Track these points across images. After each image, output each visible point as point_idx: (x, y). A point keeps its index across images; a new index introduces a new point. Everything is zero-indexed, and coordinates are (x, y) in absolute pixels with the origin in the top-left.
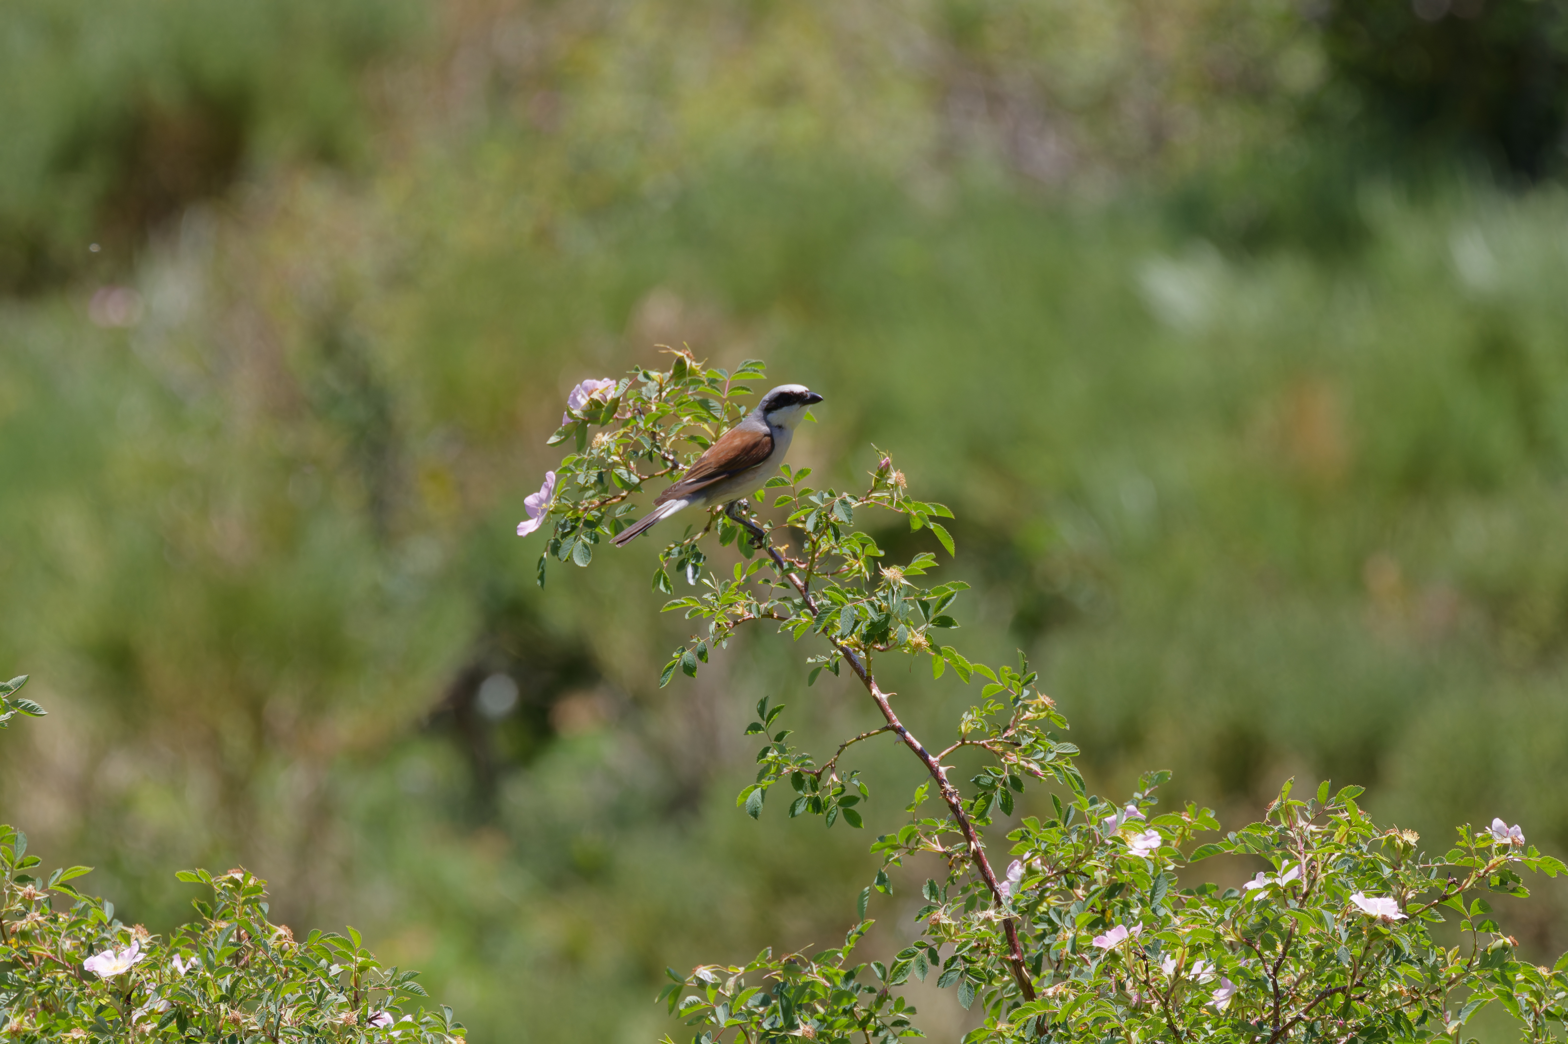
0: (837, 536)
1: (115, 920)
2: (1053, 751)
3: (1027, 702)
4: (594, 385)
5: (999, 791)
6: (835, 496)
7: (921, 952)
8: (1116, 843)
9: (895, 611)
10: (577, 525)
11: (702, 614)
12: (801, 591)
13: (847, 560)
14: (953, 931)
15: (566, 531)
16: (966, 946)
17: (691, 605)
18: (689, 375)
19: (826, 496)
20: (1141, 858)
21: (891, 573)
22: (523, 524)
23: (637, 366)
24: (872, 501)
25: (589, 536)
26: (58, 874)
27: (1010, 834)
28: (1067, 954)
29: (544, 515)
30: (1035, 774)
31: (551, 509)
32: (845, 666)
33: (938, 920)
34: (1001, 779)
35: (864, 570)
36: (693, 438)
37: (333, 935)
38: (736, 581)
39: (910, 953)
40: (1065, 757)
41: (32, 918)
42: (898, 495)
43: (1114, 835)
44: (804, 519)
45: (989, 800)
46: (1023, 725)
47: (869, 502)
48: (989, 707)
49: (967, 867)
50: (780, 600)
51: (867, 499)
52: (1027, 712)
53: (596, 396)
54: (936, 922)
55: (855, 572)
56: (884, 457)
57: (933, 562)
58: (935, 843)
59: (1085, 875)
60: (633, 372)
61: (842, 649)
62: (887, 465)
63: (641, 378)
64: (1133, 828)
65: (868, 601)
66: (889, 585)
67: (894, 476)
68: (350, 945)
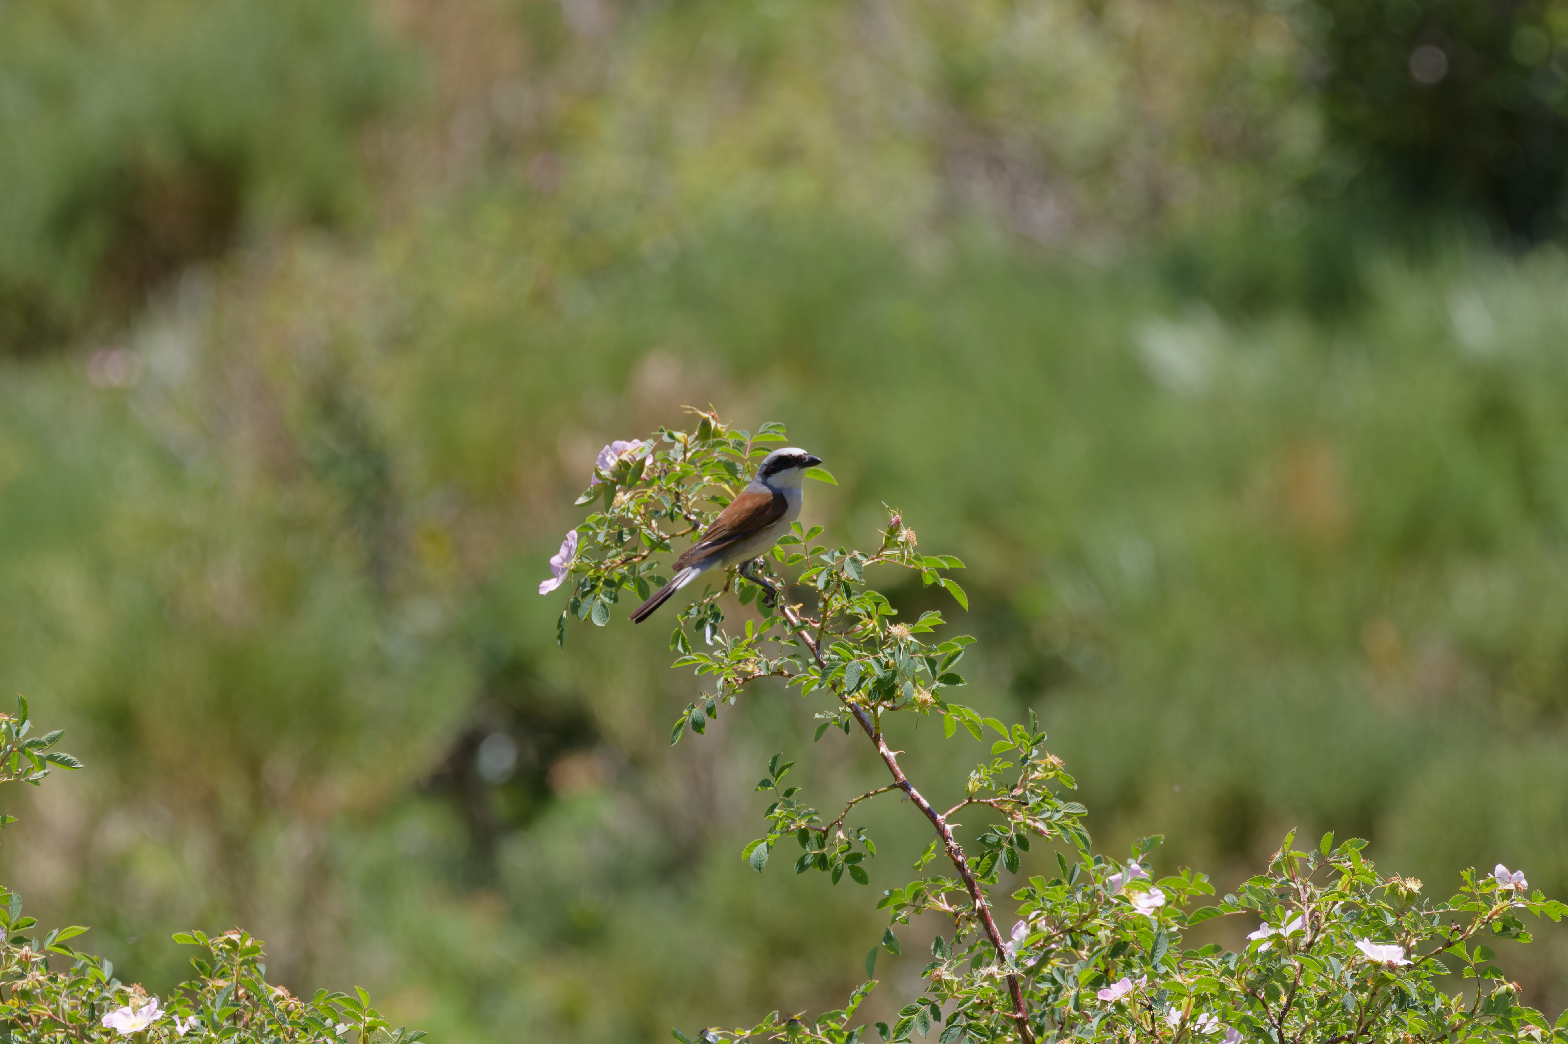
0: (849, 594)
1: (114, 980)
2: (1060, 811)
3: (1036, 762)
4: (624, 446)
5: (1004, 850)
6: (845, 554)
7: (923, 1008)
8: (1121, 901)
9: (902, 668)
10: (597, 584)
11: (713, 671)
12: (812, 650)
13: (861, 620)
14: (955, 987)
15: (586, 590)
16: (968, 1002)
17: (702, 661)
18: (714, 436)
19: (837, 554)
20: (1145, 916)
21: (899, 630)
22: (545, 583)
23: (662, 427)
24: (884, 558)
25: (609, 595)
26: (54, 934)
27: (1016, 892)
28: (1069, 1011)
29: (565, 574)
30: (1039, 833)
31: (572, 568)
32: (854, 724)
33: (941, 976)
34: (1007, 838)
35: (878, 629)
36: (714, 498)
37: (340, 995)
38: (747, 638)
39: (912, 1010)
40: (1072, 817)
41: (33, 977)
42: (909, 552)
43: (1118, 894)
44: (815, 578)
45: (994, 859)
46: (1031, 784)
47: (880, 560)
48: (996, 766)
49: (974, 926)
50: (789, 657)
51: (877, 557)
52: (1035, 772)
53: (624, 457)
54: (938, 978)
55: (868, 631)
56: (895, 515)
57: (940, 620)
58: (942, 901)
59: (1090, 934)
60: (658, 433)
61: (851, 706)
62: (898, 522)
63: (666, 438)
64: (1138, 887)
65: (875, 658)
66: (896, 643)
67: (905, 534)
68: (358, 1005)
